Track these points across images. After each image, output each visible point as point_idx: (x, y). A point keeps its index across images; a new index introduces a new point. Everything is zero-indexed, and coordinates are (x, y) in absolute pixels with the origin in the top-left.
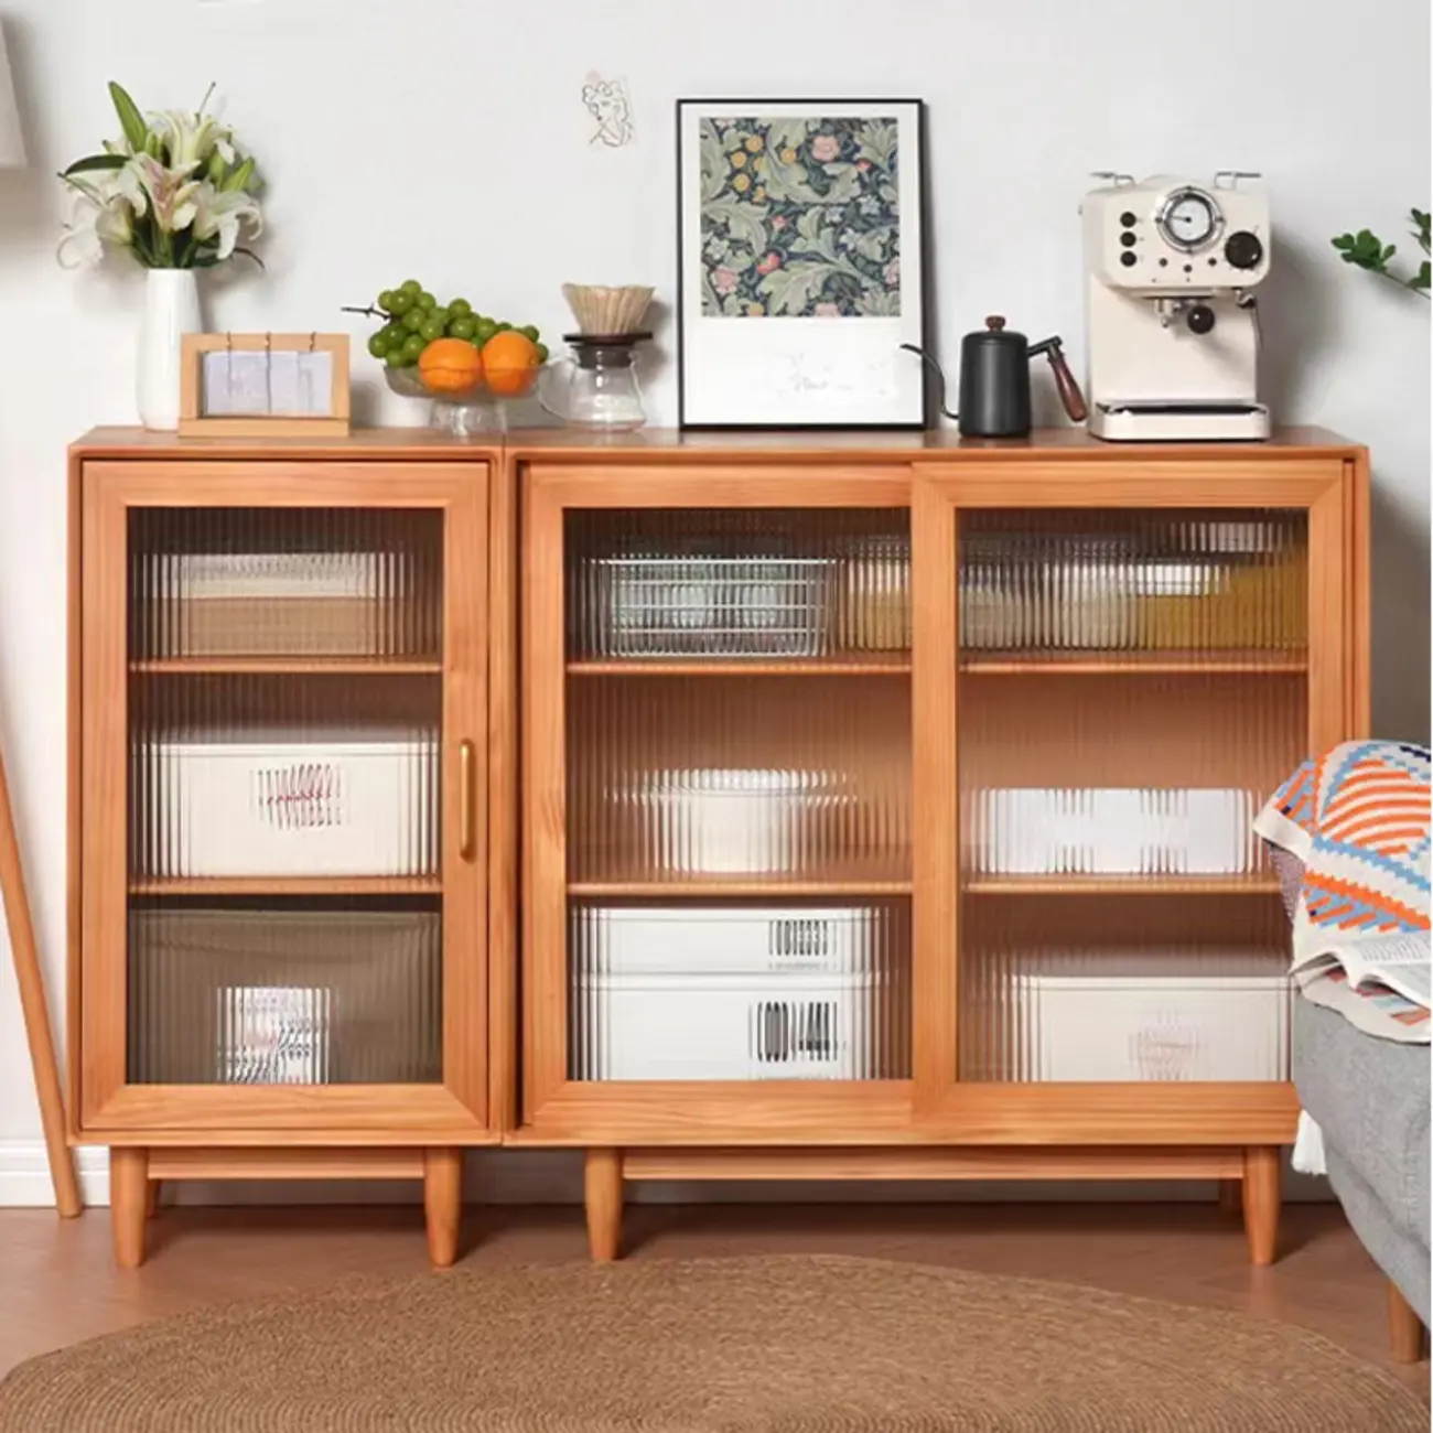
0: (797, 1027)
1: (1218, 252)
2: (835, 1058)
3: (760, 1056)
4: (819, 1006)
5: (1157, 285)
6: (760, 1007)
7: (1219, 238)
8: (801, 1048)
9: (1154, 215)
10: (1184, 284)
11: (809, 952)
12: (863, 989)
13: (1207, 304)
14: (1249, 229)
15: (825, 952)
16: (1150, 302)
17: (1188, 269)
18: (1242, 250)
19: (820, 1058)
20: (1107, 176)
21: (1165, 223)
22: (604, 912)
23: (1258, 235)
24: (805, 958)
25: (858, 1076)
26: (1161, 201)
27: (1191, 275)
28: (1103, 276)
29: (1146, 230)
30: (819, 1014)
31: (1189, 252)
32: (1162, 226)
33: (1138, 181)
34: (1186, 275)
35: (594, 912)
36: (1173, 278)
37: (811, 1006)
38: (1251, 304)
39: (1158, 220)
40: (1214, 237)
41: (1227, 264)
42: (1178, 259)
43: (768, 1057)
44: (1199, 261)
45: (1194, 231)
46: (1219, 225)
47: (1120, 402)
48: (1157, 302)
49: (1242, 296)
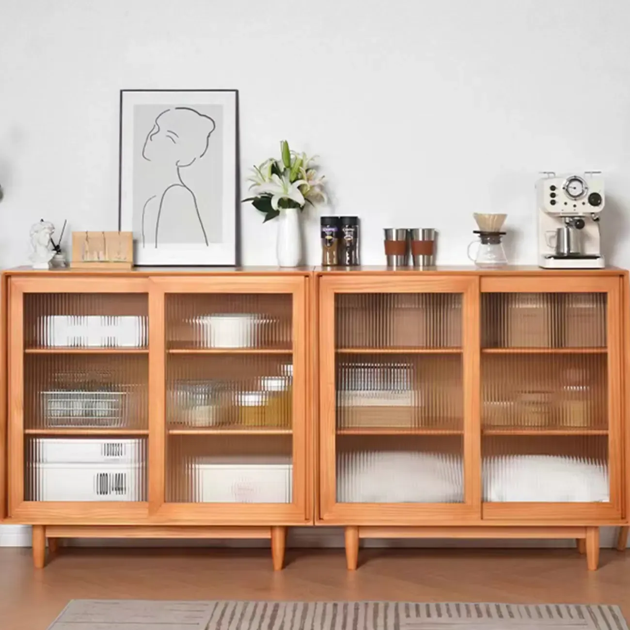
0: (112, 482)
1: (586, 200)
2: (125, 493)
3: (98, 493)
4: (119, 475)
5: (564, 211)
6: (98, 475)
7: (586, 195)
8: (113, 490)
9: (562, 187)
10: (573, 211)
11: (116, 455)
12: (139, 468)
13: (583, 219)
14: (597, 192)
15: (122, 454)
16: (560, 218)
17: (575, 206)
18: (595, 199)
19: (119, 494)
20: (545, 173)
21: (566, 189)
22: (41, 440)
23: (600, 194)
24: (114, 457)
25: (137, 500)
26: (565, 182)
27: (576, 208)
28: (544, 209)
29: (559, 192)
30: (119, 478)
31: (575, 200)
32: (564, 190)
33: (557, 175)
34: (574, 208)
35: (38, 440)
36: (569, 209)
37: (116, 475)
38: (597, 220)
39: (564, 188)
40: (584, 194)
41: (589, 205)
42: (571, 203)
43: (101, 493)
44: (579, 203)
45: (576, 193)
46: (586, 190)
47: (549, 254)
48: (563, 219)
49: (595, 216)
